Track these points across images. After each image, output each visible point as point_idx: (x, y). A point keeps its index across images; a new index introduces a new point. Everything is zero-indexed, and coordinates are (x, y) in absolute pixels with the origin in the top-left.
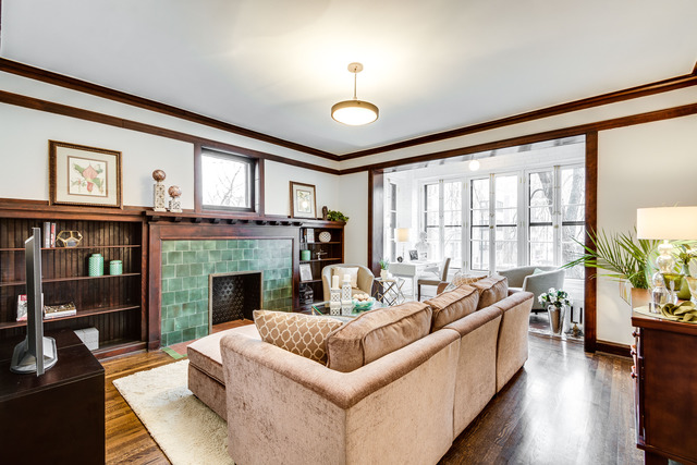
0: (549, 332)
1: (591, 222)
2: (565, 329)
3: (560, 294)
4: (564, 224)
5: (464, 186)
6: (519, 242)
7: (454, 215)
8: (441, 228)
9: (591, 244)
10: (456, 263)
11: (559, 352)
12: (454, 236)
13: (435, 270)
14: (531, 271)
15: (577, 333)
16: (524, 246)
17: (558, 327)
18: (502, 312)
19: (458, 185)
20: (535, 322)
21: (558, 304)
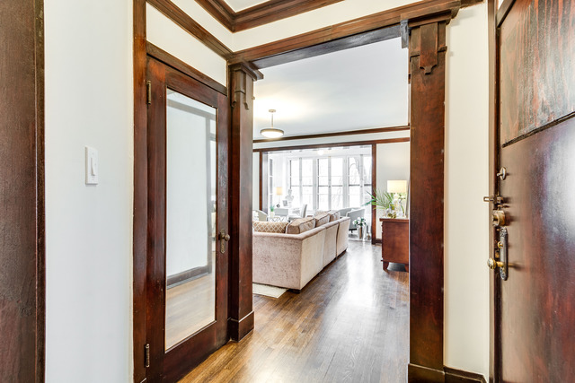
0: (358, 239)
1: (374, 185)
2: (364, 236)
3: (362, 220)
4: (365, 185)
5: (314, 162)
6: (344, 195)
7: (308, 179)
8: (301, 187)
9: (374, 194)
10: (310, 208)
11: (362, 245)
12: (308, 192)
13: (297, 212)
14: (350, 210)
15: (369, 237)
16: (346, 197)
17: (361, 236)
18: (339, 223)
19: (311, 161)
20: (352, 236)
21: (361, 224)
